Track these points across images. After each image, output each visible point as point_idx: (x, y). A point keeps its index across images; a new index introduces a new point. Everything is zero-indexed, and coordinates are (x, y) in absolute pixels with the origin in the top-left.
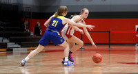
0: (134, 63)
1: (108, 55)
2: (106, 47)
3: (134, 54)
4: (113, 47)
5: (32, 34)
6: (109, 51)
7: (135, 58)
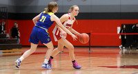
0: (116, 67)
1: (88, 58)
2: (86, 50)
3: (116, 57)
4: (93, 50)
5: (8, 36)
6: (89, 54)
7: (116, 61)
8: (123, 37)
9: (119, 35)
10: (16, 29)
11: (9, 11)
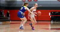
6: (38, 24)
7: (48, 27)
8: (52, 17)
9: (50, 16)
10: (8, 13)
11: (5, 6)
